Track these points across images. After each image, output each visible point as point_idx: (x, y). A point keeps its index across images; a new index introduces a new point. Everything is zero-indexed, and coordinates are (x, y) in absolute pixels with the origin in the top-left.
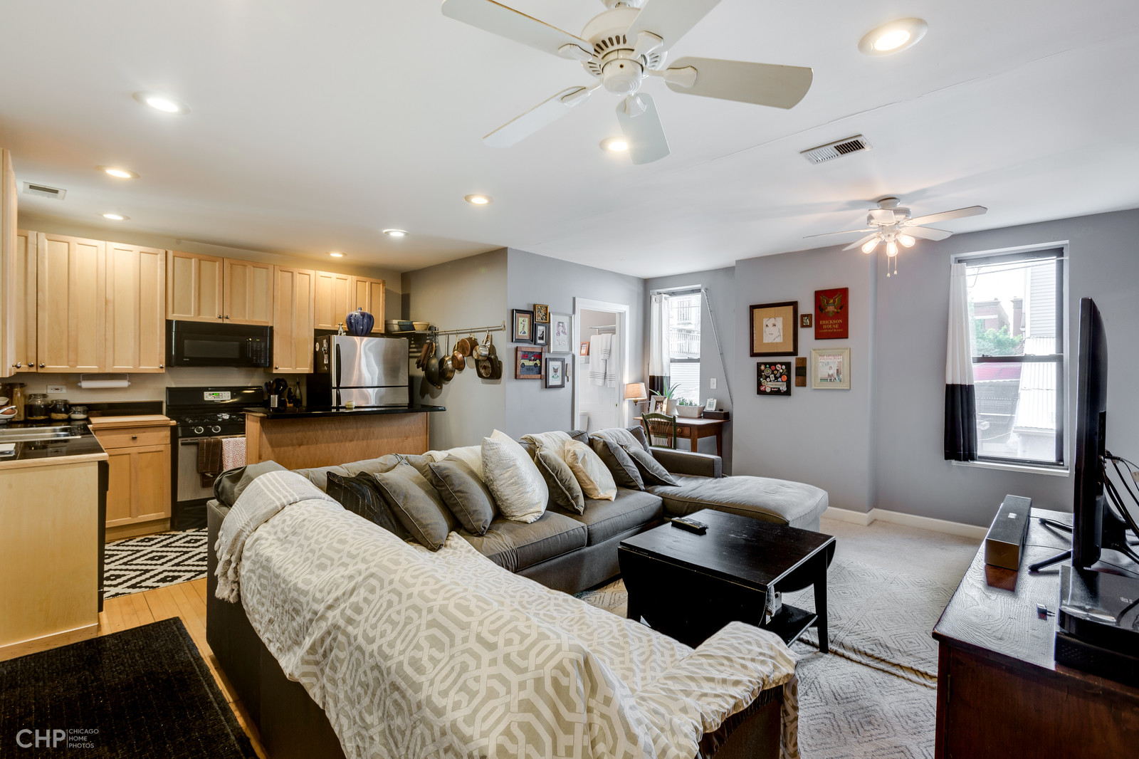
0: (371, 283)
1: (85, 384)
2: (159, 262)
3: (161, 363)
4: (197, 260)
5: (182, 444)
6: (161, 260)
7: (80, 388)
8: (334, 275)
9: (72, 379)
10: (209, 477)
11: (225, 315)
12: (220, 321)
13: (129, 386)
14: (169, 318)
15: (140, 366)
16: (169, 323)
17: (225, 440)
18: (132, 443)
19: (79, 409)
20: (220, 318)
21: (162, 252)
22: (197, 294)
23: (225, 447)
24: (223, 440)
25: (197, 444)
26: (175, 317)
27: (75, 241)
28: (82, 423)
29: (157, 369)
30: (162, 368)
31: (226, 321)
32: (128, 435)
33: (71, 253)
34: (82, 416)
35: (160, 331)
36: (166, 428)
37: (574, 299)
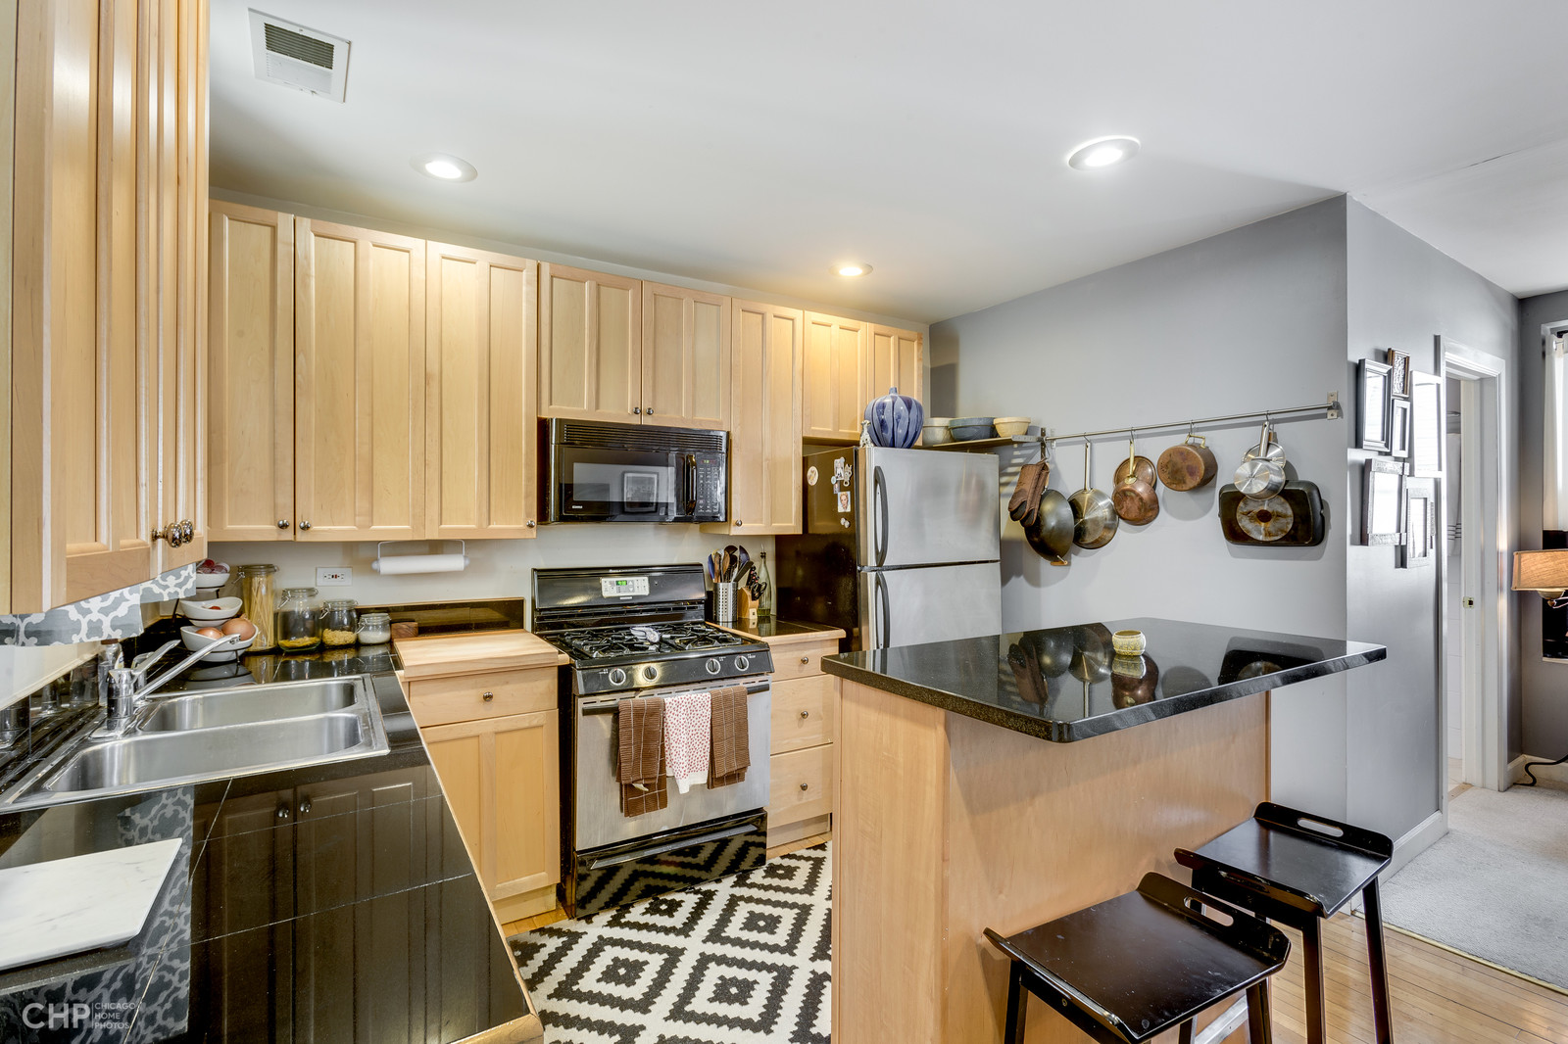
0: (899, 338)
1: (388, 565)
2: (524, 288)
3: (528, 515)
4: (594, 284)
5: (586, 712)
6: (528, 283)
7: (377, 572)
8: (837, 321)
9: (360, 554)
10: (640, 792)
11: (645, 407)
12: (635, 420)
13: (466, 567)
14: (544, 416)
15: (489, 524)
16: (543, 426)
17: (670, 699)
18: (483, 710)
19: (376, 619)
20: (636, 413)
21: (531, 264)
22: (594, 361)
23: (671, 720)
24: (668, 700)
25: (615, 712)
26: (553, 412)
27: (368, 236)
28: (380, 651)
29: (519, 530)
30: (531, 526)
31: (647, 421)
32: (473, 692)
33: (360, 264)
34: (381, 636)
35: (528, 444)
36: (547, 671)
37: (1437, 339)
